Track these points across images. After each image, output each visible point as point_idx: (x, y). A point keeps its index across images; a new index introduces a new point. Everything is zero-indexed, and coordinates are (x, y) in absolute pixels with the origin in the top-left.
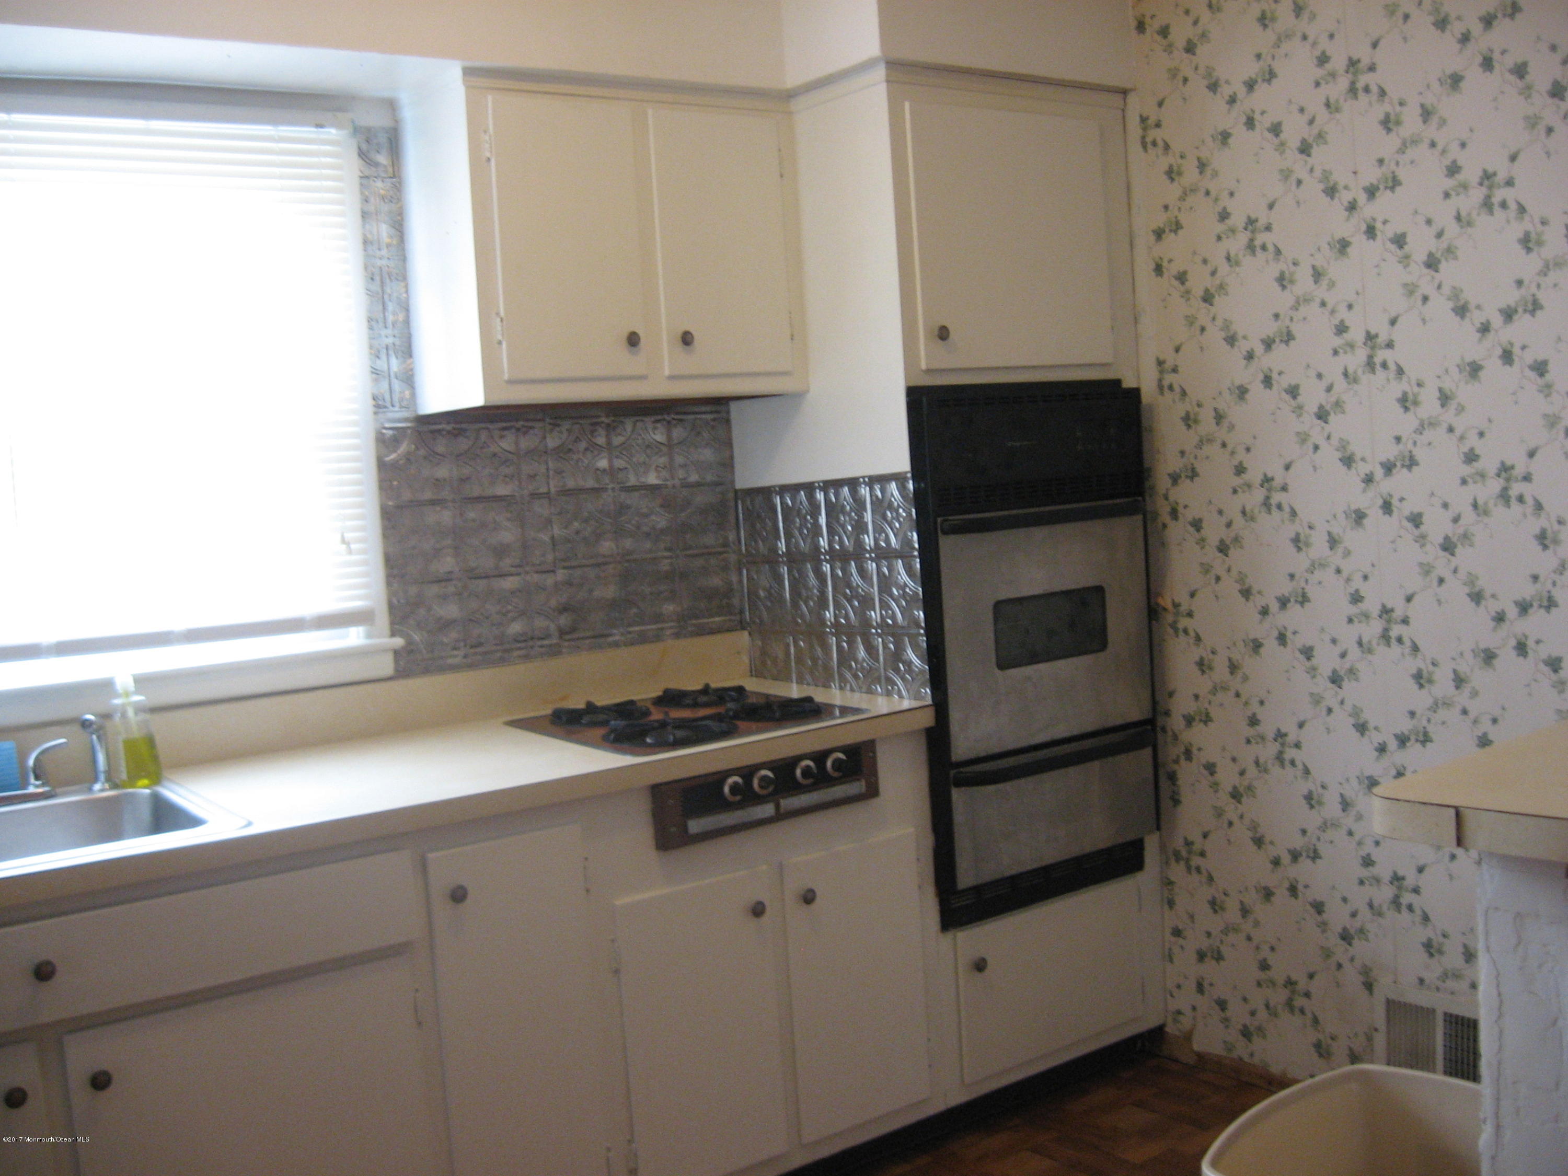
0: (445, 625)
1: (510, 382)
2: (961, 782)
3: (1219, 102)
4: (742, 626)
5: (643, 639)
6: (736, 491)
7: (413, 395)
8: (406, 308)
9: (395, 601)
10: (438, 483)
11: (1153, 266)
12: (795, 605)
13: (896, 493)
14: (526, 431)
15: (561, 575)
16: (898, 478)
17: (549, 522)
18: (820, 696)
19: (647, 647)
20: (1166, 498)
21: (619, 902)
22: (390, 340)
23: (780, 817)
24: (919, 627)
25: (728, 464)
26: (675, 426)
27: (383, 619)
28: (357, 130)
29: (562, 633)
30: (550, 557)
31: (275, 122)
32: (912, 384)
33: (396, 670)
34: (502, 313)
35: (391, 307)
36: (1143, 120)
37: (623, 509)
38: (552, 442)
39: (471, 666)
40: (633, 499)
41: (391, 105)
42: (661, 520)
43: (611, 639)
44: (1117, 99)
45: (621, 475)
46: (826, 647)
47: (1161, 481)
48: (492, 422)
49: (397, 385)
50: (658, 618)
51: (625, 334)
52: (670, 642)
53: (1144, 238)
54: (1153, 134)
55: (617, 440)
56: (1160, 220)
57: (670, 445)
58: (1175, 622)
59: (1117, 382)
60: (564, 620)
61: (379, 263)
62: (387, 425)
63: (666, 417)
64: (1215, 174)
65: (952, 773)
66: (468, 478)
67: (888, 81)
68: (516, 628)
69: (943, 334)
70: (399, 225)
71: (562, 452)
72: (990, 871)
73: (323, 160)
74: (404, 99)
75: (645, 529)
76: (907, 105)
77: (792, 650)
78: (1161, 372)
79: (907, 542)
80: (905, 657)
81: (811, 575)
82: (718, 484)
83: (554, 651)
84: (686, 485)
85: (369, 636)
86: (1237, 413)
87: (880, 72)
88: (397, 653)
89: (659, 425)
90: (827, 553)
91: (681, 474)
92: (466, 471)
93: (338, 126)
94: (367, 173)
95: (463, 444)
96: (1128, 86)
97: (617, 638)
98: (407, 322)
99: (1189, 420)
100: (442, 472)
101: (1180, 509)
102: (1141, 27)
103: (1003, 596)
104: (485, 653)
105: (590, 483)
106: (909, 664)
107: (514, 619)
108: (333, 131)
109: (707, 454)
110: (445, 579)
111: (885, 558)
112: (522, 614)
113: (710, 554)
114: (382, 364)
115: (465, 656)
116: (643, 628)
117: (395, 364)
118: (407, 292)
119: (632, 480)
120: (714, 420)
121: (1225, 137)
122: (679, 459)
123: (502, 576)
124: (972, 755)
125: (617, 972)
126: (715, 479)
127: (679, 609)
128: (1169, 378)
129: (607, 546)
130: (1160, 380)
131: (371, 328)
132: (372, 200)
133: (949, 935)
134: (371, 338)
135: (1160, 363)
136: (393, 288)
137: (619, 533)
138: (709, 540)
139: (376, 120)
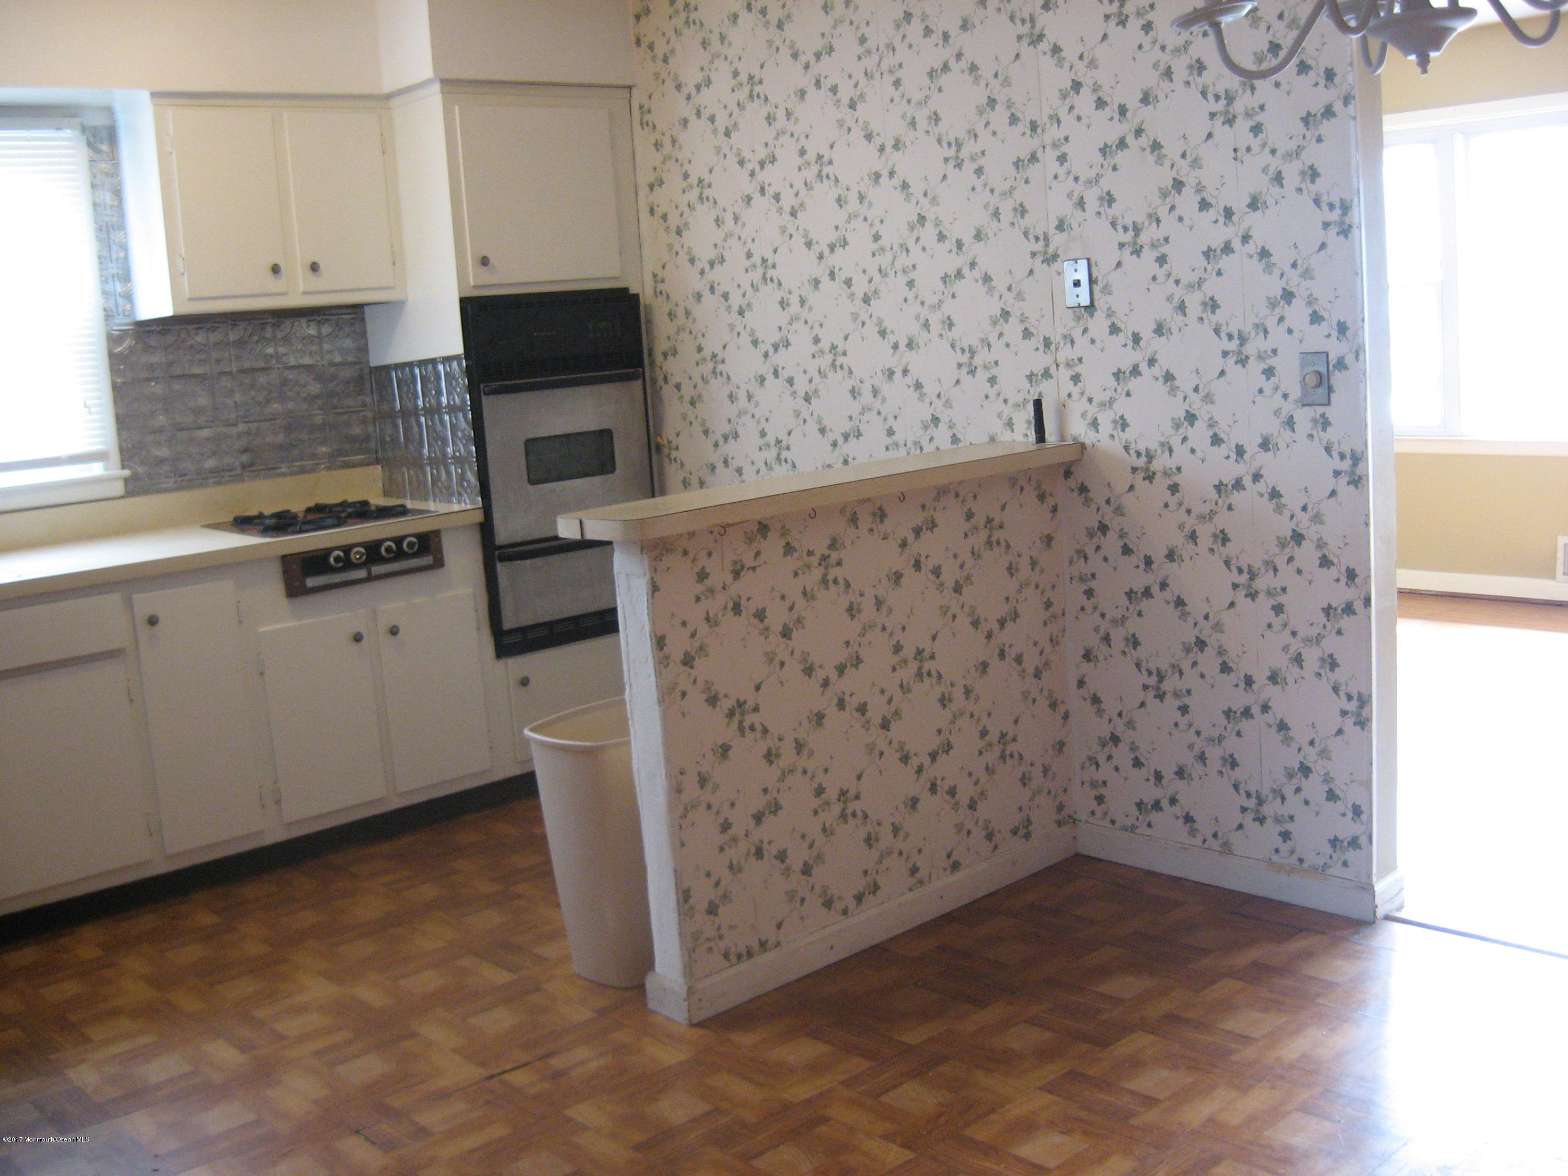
0: (162, 461)
1: (191, 299)
2: (503, 559)
3: (681, 98)
4: (377, 461)
5: (303, 471)
6: (370, 368)
7: (132, 307)
8: (124, 247)
9: (124, 446)
10: (151, 367)
11: (648, 209)
12: (406, 444)
13: (457, 368)
14: (213, 330)
15: (241, 427)
16: (456, 358)
17: (232, 391)
18: (409, 504)
19: (305, 477)
20: (661, 368)
21: (262, 629)
22: (115, 271)
23: (370, 579)
24: (473, 457)
25: (364, 349)
26: (323, 324)
27: (115, 457)
28: (84, 129)
29: (244, 467)
30: (233, 416)
31: (27, 128)
32: (463, 296)
33: (126, 492)
34: (184, 255)
35: (114, 248)
36: (641, 107)
37: (285, 382)
38: (233, 336)
39: (179, 489)
40: (291, 375)
41: (109, 110)
42: (315, 388)
43: (279, 471)
44: (626, 91)
45: (284, 359)
46: (425, 474)
47: (659, 358)
48: (188, 324)
49: (121, 301)
50: (313, 456)
51: (270, 265)
52: (323, 473)
53: (643, 191)
54: (647, 117)
55: (280, 335)
56: (651, 177)
57: (320, 336)
58: (669, 454)
59: (626, 290)
60: (245, 458)
61: (106, 219)
62: (115, 328)
63: (316, 317)
64: (681, 148)
65: (497, 553)
66: (173, 362)
67: (443, 93)
68: (211, 463)
69: (485, 261)
70: (118, 193)
71: (240, 343)
72: (526, 619)
73: (63, 151)
74: (118, 107)
75: (304, 395)
76: (457, 108)
77: (407, 476)
78: (656, 282)
79: (463, 401)
80: (466, 478)
81: (414, 425)
82: (355, 363)
83: (238, 479)
84: (332, 364)
85: (106, 469)
86: (697, 311)
87: (437, 87)
88: (126, 480)
89: (312, 323)
90: (423, 409)
91: (328, 357)
92: (171, 357)
93: (71, 127)
94: (95, 158)
95: (170, 339)
96: (631, 84)
97: (283, 470)
98: (126, 258)
99: (671, 315)
100: (155, 358)
101: (669, 376)
102: (638, 42)
103: (531, 435)
104: (189, 481)
105: (261, 364)
106: (468, 481)
107: (209, 457)
108: (69, 131)
109: (348, 343)
110: (161, 430)
111: (454, 412)
112: (214, 454)
113: (352, 412)
114: (109, 287)
115: (175, 482)
116: (303, 463)
117: (119, 287)
118: (126, 237)
119: (292, 362)
120: (352, 319)
121: (685, 122)
122: (326, 347)
123: (200, 428)
124: (511, 541)
125: (262, 674)
126: (354, 359)
127: (329, 450)
128: (660, 287)
129: (276, 407)
130: (655, 288)
131: (101, 263)
132: (99, 176)
133: (502, 662)
134: (101, 270)
135: (655, 276)
136: (117, 236)
137: (283, 398)
138: (350, 402)
139: (98, 121)
